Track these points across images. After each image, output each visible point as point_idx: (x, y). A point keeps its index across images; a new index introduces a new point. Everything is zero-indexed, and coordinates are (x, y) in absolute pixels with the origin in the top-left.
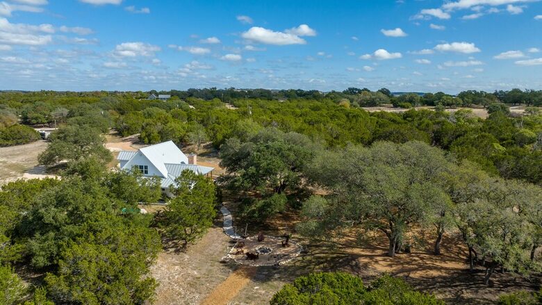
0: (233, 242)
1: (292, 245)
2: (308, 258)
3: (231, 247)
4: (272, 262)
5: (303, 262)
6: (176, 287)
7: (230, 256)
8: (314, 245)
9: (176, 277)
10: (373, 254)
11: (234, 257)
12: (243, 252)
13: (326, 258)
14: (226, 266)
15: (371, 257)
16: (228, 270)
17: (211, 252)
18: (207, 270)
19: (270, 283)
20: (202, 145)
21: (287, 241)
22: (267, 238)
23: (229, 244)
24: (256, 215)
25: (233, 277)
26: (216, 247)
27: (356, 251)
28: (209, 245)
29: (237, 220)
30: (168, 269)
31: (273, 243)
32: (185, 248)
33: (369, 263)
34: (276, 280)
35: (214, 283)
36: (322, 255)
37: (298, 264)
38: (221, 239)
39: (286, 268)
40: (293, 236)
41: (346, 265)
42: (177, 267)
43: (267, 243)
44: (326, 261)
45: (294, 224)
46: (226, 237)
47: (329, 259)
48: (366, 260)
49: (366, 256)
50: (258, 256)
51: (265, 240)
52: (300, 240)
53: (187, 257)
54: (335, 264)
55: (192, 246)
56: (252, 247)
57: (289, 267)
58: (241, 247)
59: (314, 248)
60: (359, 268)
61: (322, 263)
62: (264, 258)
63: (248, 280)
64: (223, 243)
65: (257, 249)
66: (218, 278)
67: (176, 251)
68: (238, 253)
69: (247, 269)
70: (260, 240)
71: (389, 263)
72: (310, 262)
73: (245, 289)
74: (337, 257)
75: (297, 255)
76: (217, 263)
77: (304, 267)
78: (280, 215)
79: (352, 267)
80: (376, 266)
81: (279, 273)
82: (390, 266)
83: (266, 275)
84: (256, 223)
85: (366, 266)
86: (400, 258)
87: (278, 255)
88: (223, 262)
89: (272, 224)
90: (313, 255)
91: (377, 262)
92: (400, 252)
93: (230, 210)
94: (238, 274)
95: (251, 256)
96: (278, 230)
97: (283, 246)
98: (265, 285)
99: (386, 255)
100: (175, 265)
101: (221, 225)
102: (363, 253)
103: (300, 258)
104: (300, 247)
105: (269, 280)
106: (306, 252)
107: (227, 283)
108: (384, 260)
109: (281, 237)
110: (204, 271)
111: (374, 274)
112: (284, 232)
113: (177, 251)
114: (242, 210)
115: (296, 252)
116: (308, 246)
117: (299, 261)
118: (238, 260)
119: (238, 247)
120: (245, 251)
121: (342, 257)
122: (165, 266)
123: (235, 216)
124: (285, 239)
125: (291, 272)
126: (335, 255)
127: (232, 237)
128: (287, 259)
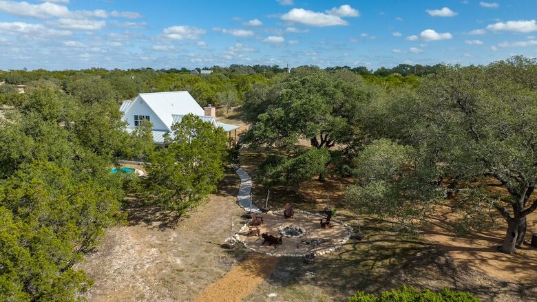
0: (247, 216)
1: (337, 226)
2: (363, 247)
3: (243, 223)
4: (303, 251)
5: (353, 253)
6: (140, 285)
7: (238, 237)
8: (372, 227)
9: (147, 266)
10: (474, 246)
11: (243, 239)
12: (258, 231)
13: (394, 248)
14: (229, 252)
15: (472, 251)
16: (230, 260)
17: (212, 230)
18: (197, 257)
19: (297, 288)
20: (232, 108)
21: (328, 219)
22: (298, 213)
23: (240, 220)
24: (282, 179)
25: (237, 273)
26: (221, 222)
27: (443, 239)
28: (211, 220)
29: (258, 188)
30: (139, 252)
31: (307, 221)
32: (177, 222)
33: (470, 261)
34: (308, 282)
35: (203, 282)
36: (386, 244)
37: (345, 256)
38: (231, 211)
39: (326, 263)
40: (337, 212)
41: (429, 263)
42: (154, 250)
43: (298, 221)
44: (394, 255)
45: (339, 196)
46: (239, 210)
47: (398, 251)
48: (464, 257)
49: (462, 250)
50: (281, 239)
51: (296, 215)
52: (348, 218)
53: (174, 234)
54: (410, 261)
55: (186, 220)
56: (274, 225)
57: (331, 261)
58: (258, 224)
59: (372, 232)
60: (454, 270)
61: (387, 257)
62: (291, 243)
63: (260, 280)
64: (233, 217)
65: (281, 228)
66: (210, 273)
67: (160, 227)
68: (251, 233)
69: (261, 261)
70: (288, 216)
71: (508, 264)
72: (367, 254)
73: (252, 296)
74: (412, 248)
75: (344, 241)
76: (216, 248)
77: (357, 262)
78: (319, 184)
79: (440, 266)
80: (484, 267)
81: (314, 270)
82: (512, 269)
83: (291, 273)
84: (284, 193)
85: (465, 266)
86: (525, 257)
87: (313, 240)
88: (225, 246)
89: (307, 194)
90: (371, 242)
91: (483, 260)
92: (522, 246)
93: (251, 175)
94: (245, 268)
95: (270, 240)
96: (315, 202)
97: (323, 226)
98: (288, 291)
99: (499, 249)
100: (152, 246)
101: (235, 193)
102: (456, 244)
103: (349, 247)
104: (348, 230)
105: (296, 282)
106: (359, 238)
107: (224, 283)
108: (496, 258)
109: (320, 212)
110: (192, 259)
111: (484, 283)
112: (324, 206)
113: (163, 226)
114: (263, 173)
115: (343, 236)
116: (363, 228)
117: (347, 251)
118: (250, 244)
119: (252, 224)
120: (263, 231)
121: (420, 250)
122: (137, 248)
123: (257, 182)
124: (325, 216)
125: (334, 269)
126: (407, 246)
127: (247, 209)
128: (328, 247)
